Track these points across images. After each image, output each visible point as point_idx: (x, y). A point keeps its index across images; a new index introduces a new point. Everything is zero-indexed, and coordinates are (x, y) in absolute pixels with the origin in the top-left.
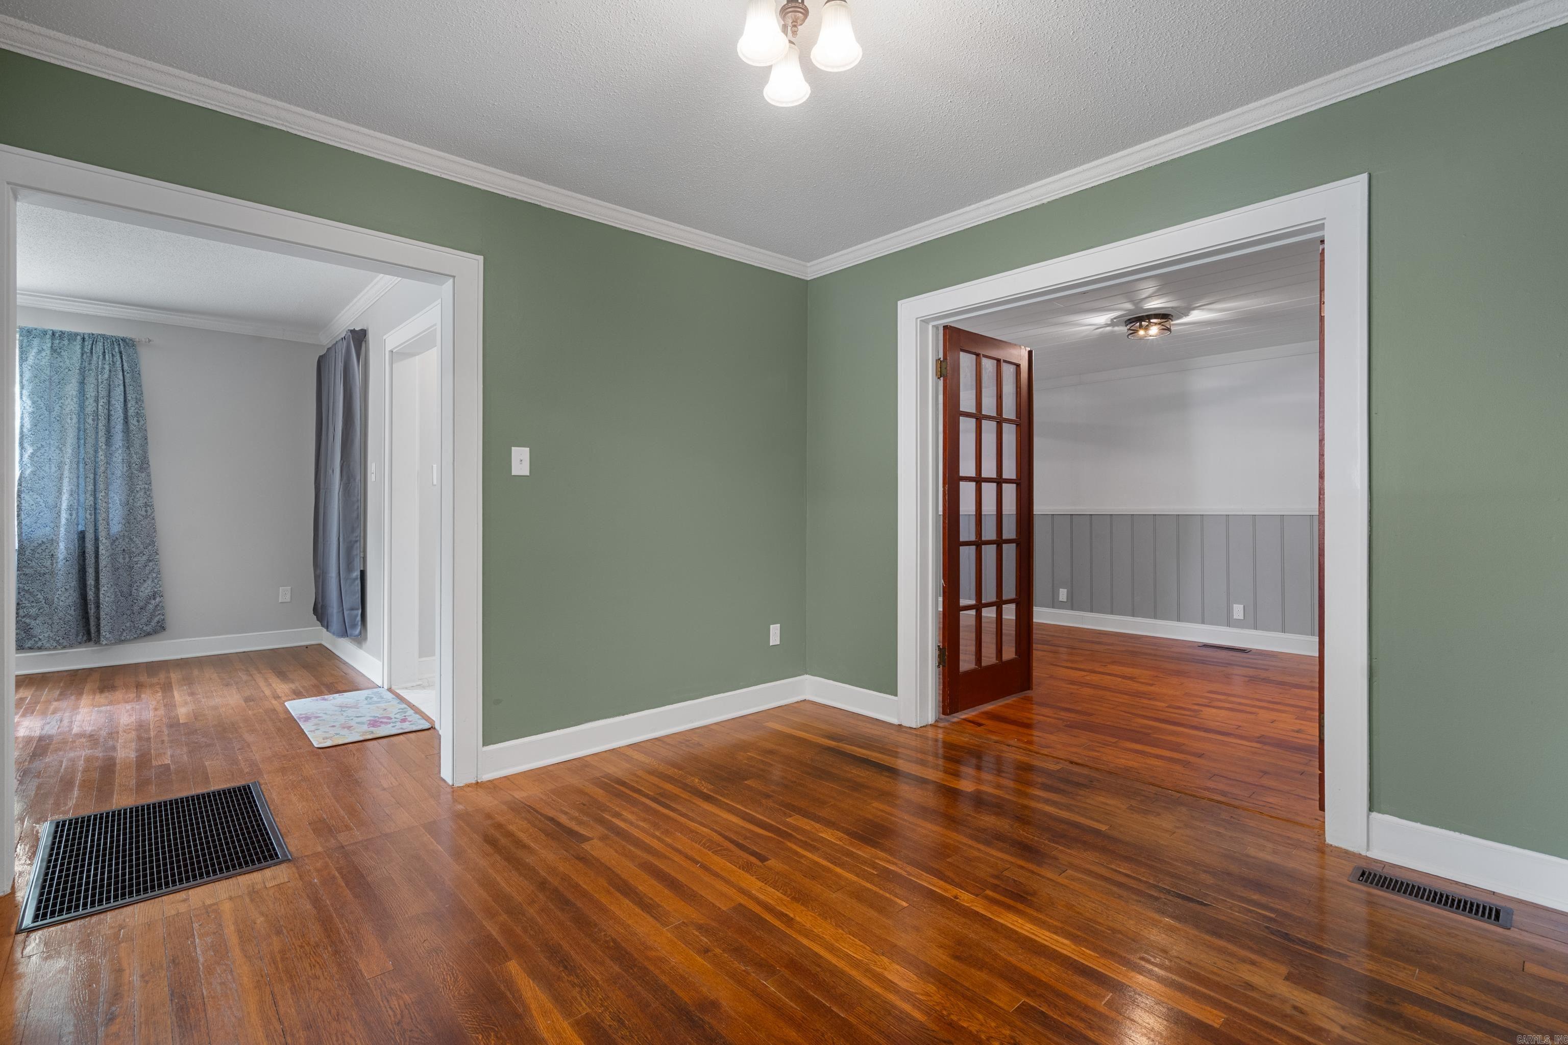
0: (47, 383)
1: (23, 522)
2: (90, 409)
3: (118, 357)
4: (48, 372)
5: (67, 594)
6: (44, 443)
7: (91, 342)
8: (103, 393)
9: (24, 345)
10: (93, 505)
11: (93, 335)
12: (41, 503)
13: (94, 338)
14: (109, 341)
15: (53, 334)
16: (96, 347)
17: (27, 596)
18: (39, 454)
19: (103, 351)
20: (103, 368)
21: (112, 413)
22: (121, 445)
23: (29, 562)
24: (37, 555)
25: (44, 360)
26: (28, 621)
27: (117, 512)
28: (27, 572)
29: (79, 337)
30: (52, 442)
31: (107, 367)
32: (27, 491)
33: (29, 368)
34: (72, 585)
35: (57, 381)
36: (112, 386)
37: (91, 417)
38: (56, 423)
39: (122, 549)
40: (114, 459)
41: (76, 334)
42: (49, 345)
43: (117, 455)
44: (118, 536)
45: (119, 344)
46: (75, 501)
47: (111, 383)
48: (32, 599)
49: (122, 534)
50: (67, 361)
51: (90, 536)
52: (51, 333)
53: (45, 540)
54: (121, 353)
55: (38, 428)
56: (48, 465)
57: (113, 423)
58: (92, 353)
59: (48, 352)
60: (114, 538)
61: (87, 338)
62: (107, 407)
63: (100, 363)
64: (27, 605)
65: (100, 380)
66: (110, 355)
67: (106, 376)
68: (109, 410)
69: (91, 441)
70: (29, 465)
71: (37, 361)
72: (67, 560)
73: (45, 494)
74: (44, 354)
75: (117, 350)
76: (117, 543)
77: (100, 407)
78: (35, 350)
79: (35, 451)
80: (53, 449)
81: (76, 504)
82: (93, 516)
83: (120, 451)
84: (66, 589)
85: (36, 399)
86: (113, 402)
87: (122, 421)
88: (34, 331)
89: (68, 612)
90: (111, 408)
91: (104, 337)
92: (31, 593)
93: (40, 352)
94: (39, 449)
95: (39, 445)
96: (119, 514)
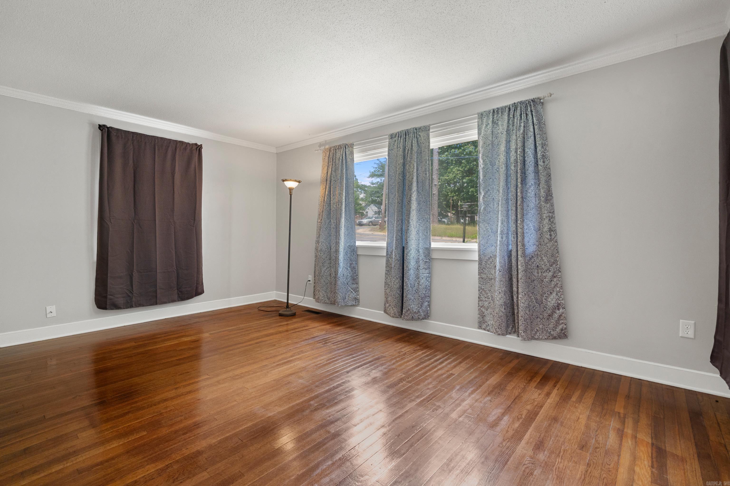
0: (490, 146)
1: (481, 243)
2: (512, 159)
3: (530, 115)
4: (490, 139)
5: (500, 296)
6: (489, 188)
7: (514, 109)
8: (520, 144)
9: (480, 124)
10: (515, 230)
11: (515, 103)
12: (489, 230)
13: (515, 105)
14: (524, 105)
15: (494, 111)
16: (516, 112)
17: (483, 293)
18: (487, 196)
19: (520, 113)
20: (520, 126)
21: (526, 159)
22: (533, 183)
23: (484, 270)
24: (488, 266)
25: (489, 131)
26: (483, 310)
27: (532, 236)
28: (483, 277)
29: (507, 108)
30: (494, 187)
31: (522, 125)
32: (482, 222)
33: (482, 138)
34: (503, 290)
35: (497, 143)
36: (526, 138)
37: (513, 164)
38: (497, 173)
39: (536, 265)
40: (529, 195)
41: (506, 107)
42: (491, 120)
43: (530, 191)
44: (533, 255)
45: (531, 105)
46: (505, 228)
47: (525, 136)
48: (485, 296)
49: (536, 253)
50: (501, 127)
51: (514, 254)
52: (492, 111)
53: (491, 255)
54: (532, 111)
55: (486, 178)
56: (492, 203)
57: (527, 167)
58: (514, 117)
59: (491, 124)
60: (531, 257)
61: (511, 107)
62: (522, 155)
63: (518, 123)
64: (484, 299)
65: (518, 136)
66: (525, 114)
67: (522, 131)
68: (524, 157)
69: (513, 182)
70: (482, 204)
71: (485, 133)
72: (500, 271)
73: (491, 223)
74: (488, 127)
75: (529, 110)
76: (533, 260)
77: (518, 156)
78: (484, 126)
79: (485, 194)
80: (495, 191)
81: (506, 230)
82: (515, 239)
83: (532, 188)
84: (500, 293)
85: (484, 159)
86: (527, 150)
87: (533, 164)
88: (484, 113)
89: (501, 309)
90: (526, 155)
91: (521, 103)
92: (485, 291)
93: (487, 126)
94: (487, 192)
95: (487, 190)
96: (533, 237)
